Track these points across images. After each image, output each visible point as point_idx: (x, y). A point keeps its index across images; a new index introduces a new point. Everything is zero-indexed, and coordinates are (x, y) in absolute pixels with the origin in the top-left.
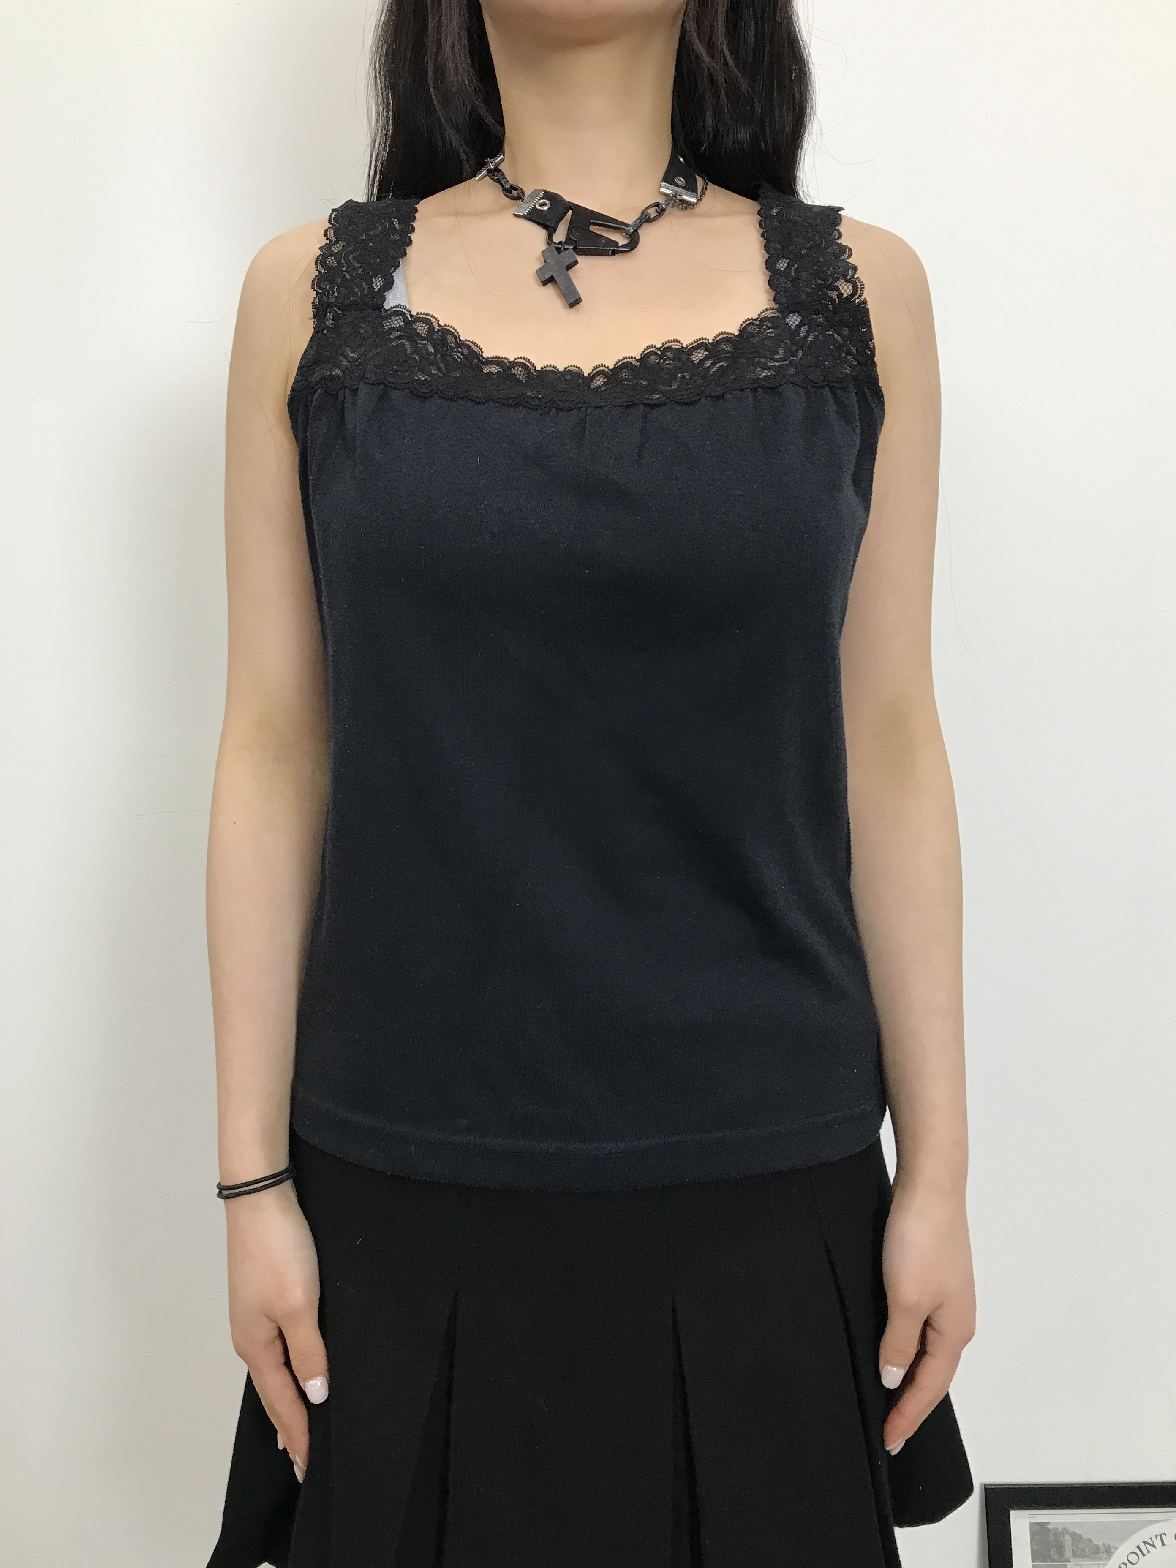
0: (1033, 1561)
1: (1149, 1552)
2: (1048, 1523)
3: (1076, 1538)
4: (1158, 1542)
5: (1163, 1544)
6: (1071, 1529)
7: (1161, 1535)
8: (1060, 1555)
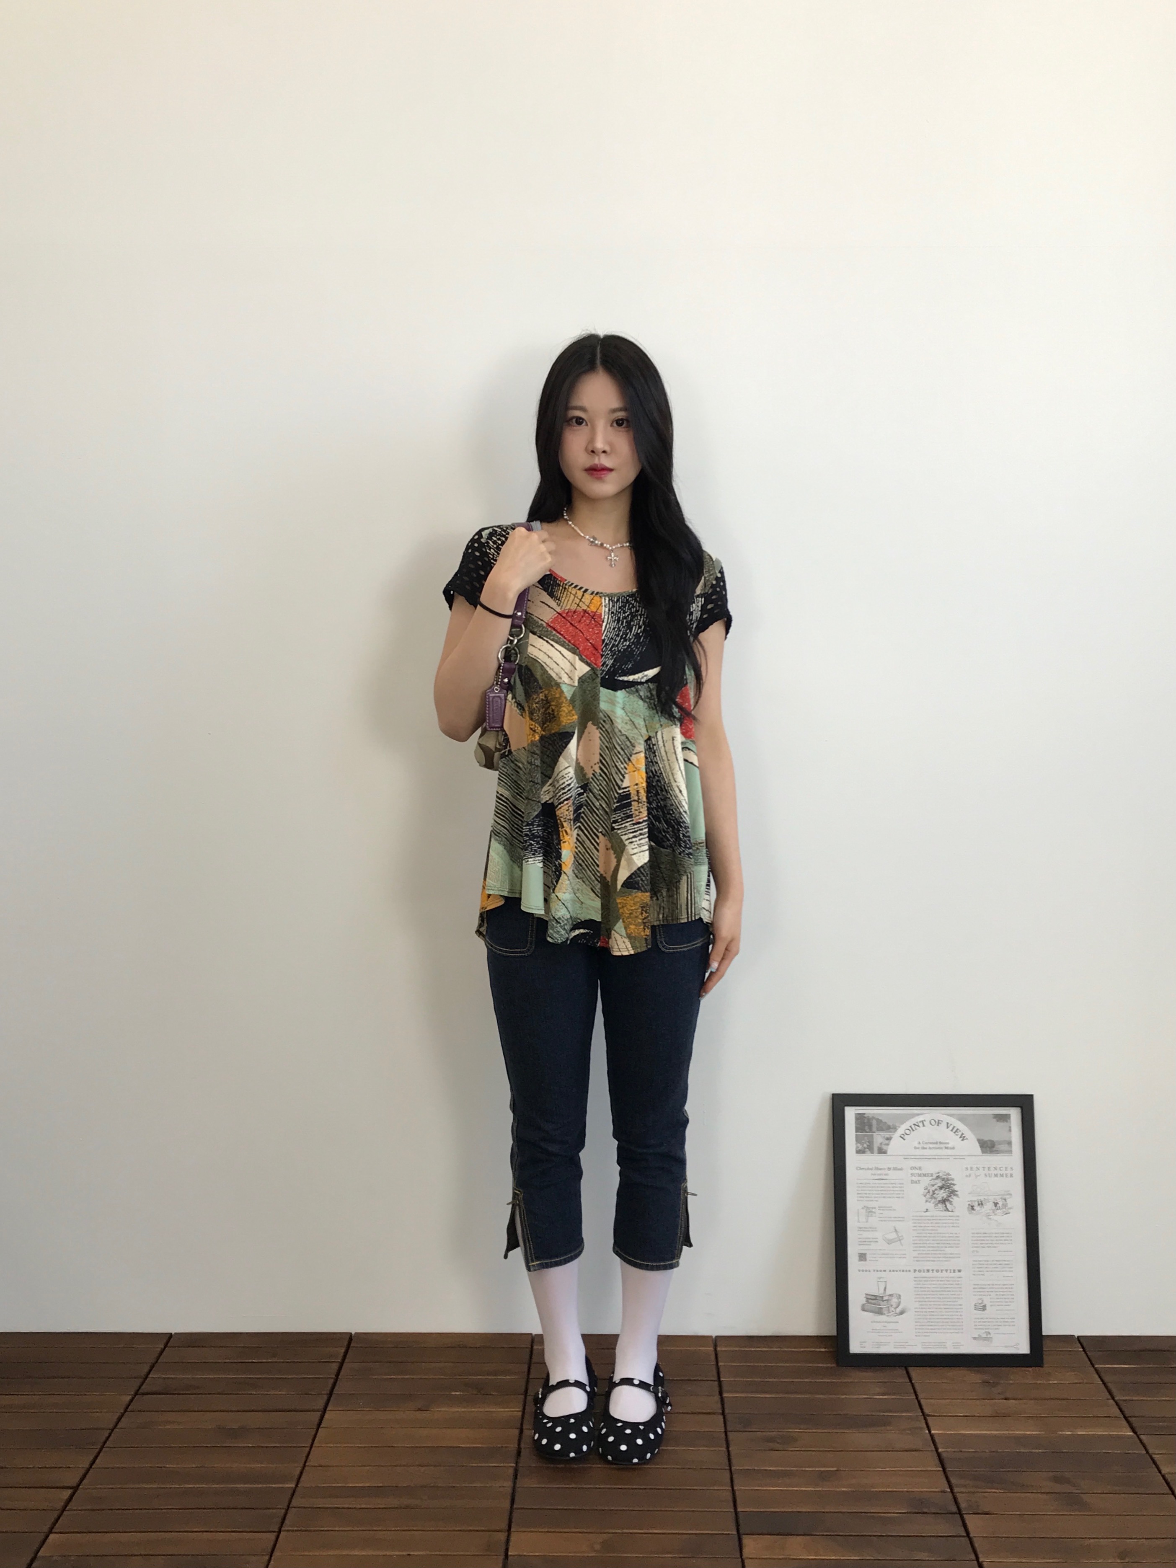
0: (856, 1132)
1: (916, 1129)
2: (864, 1114)
3: (879, 1121)
4: (921, 1125)
5: (924, 1126)
6: (877, 1117)
7: (922, 1121)
8: (871, 1130)
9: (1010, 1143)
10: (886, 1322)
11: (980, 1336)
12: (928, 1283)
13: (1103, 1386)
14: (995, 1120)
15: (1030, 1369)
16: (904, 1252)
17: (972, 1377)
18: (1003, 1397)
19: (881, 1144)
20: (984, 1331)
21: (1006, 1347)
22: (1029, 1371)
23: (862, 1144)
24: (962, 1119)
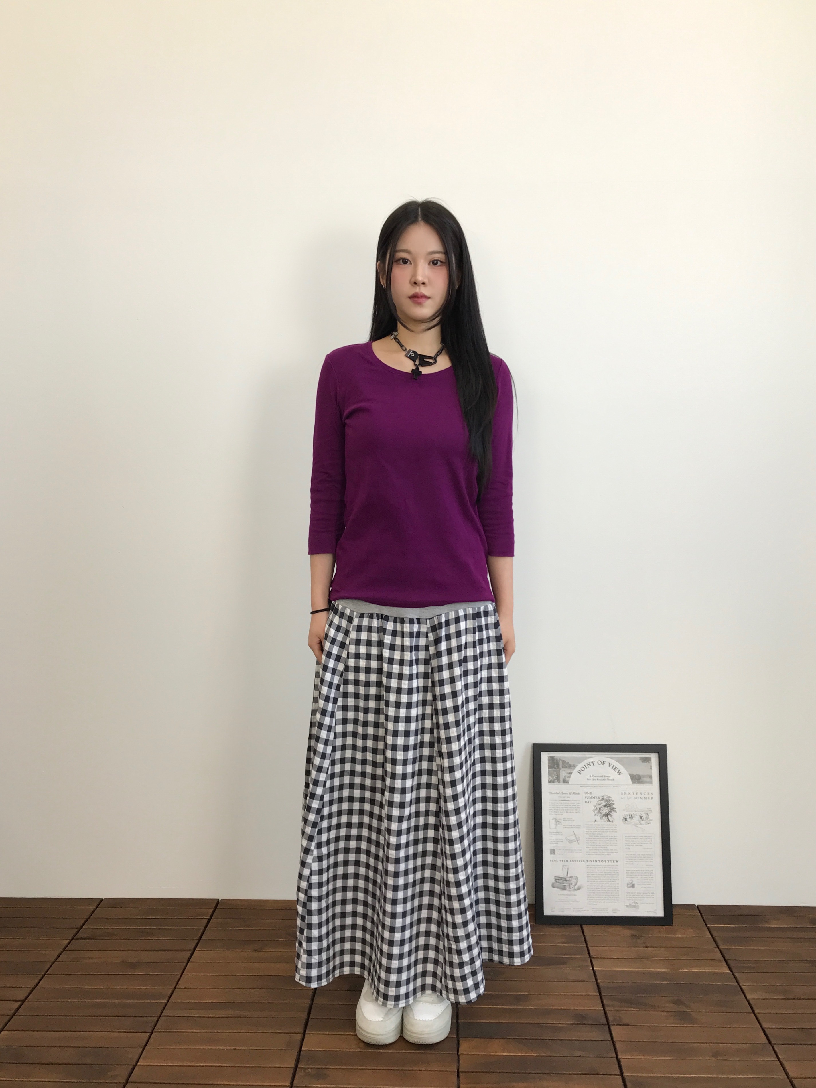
0: (549, 768)
1: (588, 767)
2: (555, 757)
3: (564, 762)
4: (592, 764)
5: (594, 765)
6: (562, 759)
7: (592, 762)
8: (558, 767)
9: (651, 777)
10: (569, 895)
11: (630, 905)
12: (596, 869)
13: (712, 939)
14: (641, 761)
15: (664, 927)
16: (580, 849)
17: (626, 932)
18: (645, 945)
19: (565, 777)
20: (633, 901)
21: (648, 912)
22: (663, 929)
23: (552, 777)
24: (619, 760)
